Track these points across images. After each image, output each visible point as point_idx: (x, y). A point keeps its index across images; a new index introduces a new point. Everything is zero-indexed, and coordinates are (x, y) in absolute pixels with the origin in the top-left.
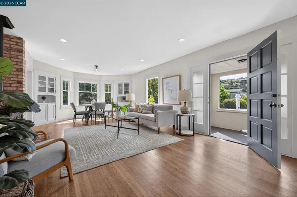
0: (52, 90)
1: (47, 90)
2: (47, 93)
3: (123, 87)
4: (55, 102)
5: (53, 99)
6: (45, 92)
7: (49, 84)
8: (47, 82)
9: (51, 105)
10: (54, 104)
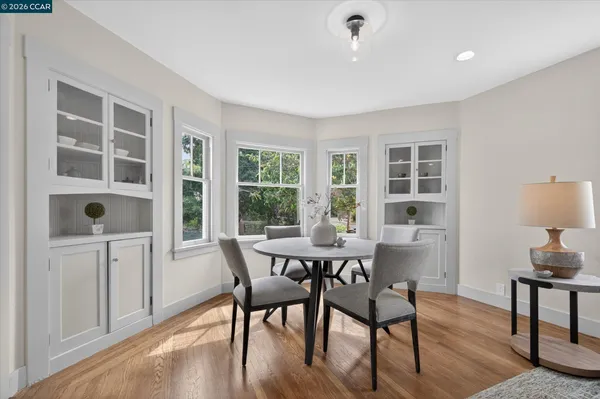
0: (133, 172)
1: (108, 168)
2: (105, 185)
3: (414, 162)
4: (150, 229)
5: (141, 216)
6: (99, 177)
7: (120, 141)
8: (108, 126)
9: (127, 247)
10: (142, 237)
